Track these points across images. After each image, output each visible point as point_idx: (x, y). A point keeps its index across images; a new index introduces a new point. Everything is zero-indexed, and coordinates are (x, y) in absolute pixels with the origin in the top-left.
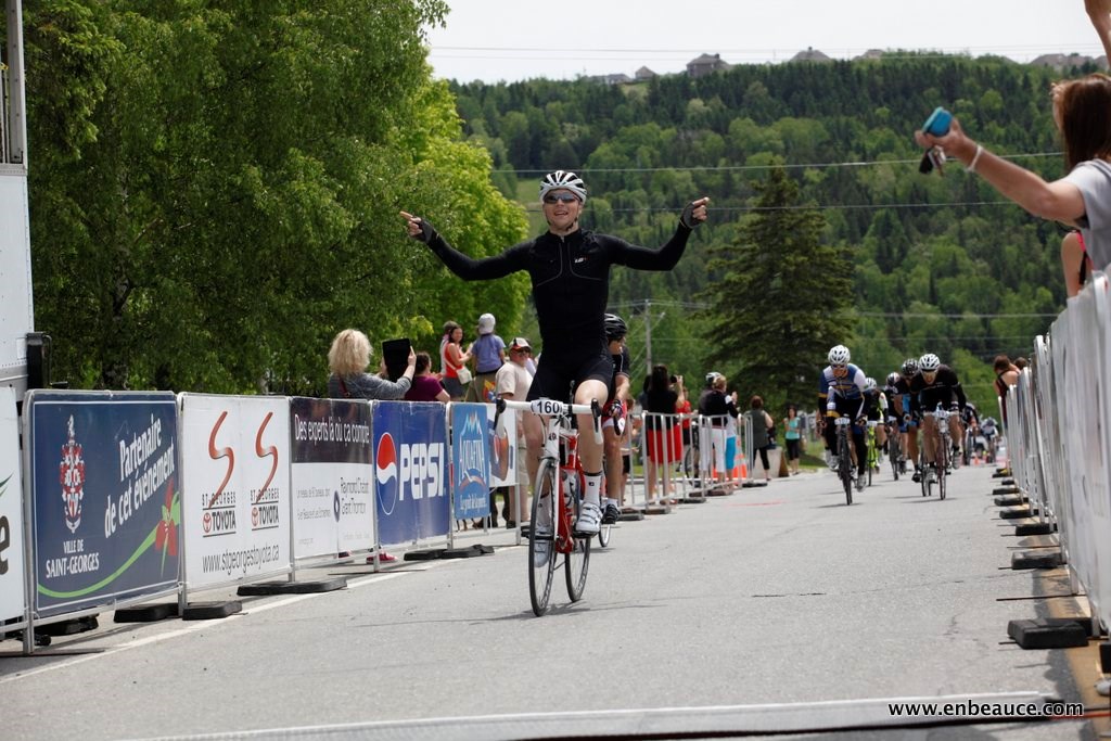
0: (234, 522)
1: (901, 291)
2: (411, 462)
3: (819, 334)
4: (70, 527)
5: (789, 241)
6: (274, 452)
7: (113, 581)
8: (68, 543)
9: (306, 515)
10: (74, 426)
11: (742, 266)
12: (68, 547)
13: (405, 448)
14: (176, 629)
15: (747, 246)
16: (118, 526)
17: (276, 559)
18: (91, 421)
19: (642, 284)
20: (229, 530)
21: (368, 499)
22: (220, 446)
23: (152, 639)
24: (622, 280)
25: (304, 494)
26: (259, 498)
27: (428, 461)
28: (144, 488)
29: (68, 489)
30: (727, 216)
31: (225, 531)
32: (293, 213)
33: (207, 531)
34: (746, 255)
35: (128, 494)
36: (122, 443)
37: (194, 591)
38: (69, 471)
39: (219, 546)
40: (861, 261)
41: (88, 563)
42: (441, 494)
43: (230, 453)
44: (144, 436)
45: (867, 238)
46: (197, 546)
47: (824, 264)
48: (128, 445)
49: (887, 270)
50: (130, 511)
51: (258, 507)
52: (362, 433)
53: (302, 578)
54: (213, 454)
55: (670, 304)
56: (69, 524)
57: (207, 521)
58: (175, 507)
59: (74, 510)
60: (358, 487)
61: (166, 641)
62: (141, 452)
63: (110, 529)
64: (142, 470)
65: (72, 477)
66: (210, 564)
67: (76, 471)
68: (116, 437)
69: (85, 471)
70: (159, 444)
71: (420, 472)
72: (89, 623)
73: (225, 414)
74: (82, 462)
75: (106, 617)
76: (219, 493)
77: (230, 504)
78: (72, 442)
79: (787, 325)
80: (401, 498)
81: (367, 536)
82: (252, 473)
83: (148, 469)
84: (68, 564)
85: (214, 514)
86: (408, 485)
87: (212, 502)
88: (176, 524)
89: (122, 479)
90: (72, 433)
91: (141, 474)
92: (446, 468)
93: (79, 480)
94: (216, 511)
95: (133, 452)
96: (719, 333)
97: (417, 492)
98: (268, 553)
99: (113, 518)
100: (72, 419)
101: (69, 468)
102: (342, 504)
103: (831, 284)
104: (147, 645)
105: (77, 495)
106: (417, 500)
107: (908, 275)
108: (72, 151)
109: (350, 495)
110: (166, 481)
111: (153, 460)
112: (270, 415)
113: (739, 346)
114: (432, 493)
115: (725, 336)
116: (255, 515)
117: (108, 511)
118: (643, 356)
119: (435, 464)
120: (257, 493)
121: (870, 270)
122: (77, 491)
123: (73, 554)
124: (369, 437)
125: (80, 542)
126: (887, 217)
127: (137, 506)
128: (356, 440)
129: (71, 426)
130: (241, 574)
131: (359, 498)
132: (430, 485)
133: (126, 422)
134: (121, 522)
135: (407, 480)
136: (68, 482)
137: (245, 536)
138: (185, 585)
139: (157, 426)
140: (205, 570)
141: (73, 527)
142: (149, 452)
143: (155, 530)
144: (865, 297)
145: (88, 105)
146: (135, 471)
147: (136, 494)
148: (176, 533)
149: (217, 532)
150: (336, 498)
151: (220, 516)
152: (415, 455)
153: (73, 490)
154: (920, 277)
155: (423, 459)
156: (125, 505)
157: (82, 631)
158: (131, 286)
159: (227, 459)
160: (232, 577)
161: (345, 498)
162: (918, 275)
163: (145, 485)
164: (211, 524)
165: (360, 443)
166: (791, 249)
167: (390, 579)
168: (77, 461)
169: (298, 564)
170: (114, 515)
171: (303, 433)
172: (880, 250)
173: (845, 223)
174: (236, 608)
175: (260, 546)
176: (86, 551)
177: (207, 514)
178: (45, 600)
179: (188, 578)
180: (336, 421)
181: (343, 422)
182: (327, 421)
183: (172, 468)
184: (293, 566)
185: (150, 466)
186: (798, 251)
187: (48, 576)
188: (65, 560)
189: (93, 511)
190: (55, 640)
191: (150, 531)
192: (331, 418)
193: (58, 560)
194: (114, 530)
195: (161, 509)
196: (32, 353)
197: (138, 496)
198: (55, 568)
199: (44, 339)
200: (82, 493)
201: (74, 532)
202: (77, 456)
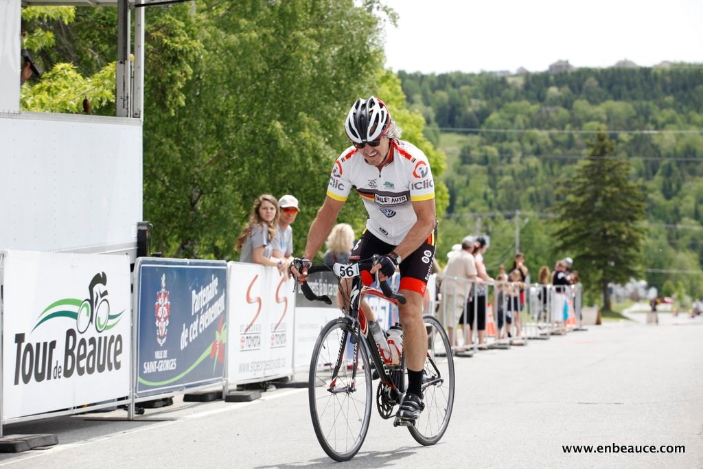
0: (259, 343)
1: (676, 211)
3: (624, 237)
5: (608, 178)
6: (286, 300)
7: (183, 377)
8: (158, 352)
9: (303, 340)
10: (166, 281)
11: (578, 192)
12: (158, 354)
14: (221, 407)
15: (581, 180)
16: (189, 343)
17: (283, 366)
18: (175, 277)
19: (515, 200)
20: (256, 348)
22: (253, 296)
23: (205, 413)
24: (502, 198)
25: (302, 326)
26: (276, 328)
27: (379, 309)
28: (206, 320)
29: (159, 319)
30: (569, 160)
31: (253, 348)
32: (301, 152)
33: (243, 348)
34: (581, 186)
35: (196, 323)
36: (194, 292)
37: (233, 384)
38: (161, 308)
39: (250, 357)
40: (652, 191)
41: (170, 365)
43: (259, 300)
44: (207, 287)
45: (657, 178)
46: (236, 357)
47: (629, 193)
48: (197, 293)
49: (668, 198)
50: (197, 333)
51: (275, 334)
53: (299, 379)
54: (249, 300)
55: (531, 213)
56: (159, 340)
57: (243, 342)
58: (224, 332)
59: (162, 332)
61: (215, 415)
62: (205, 298)
63: (184, 345)
64: (205, 309)
65: (162, 312)
66: (243, 368)
67: (165, 308)
68: (190, 288)
69: (170, 309)
70: (216, 293)
72: (168, 402)
73: (257, 276)
74: (169, 303)
75: (178, 398)
76: (251, 325)
77: (258, 332)
78: (163, 290)
79: (604, 230)
82: (273, 312)
83: (209, 308)
84: (157, 365)
85: (247, 337)
87: (247, 330)
88: (223, 342)
89: (193, 314)
90: (164, 284)
91: (205, 311)
92: (390, 314)
93: (166, 314)
94: (249, 336)
95: (199, 298)
96: (563, 233)
98: (279, 363)
99: (185, 338)
100: (164, 276)
101: (161, 306)
103: (632, 206)
104: (203, 418)
105: (165, 323)
107: (681, 202)
108: (168, 110)
110: (219, 317)
111: (212, 303)
113: (574, 242)
115: (566, 235)
116: (273, 339)
117: (183, 334)
118: (514, 245)
119: (383, 310)
120: (275, 326)
121: (657, 197)
122: (165, 320)
123: (161, 359)
125: (165, 352)
126: (670, 165)
127: (201, 331)
129: (163, 280)
133: (197, 279)
134: (191, 340)
136: (159, 314)
137: (265, 352)
138: (227, 381)
139: (215, 282)
140: (240, 371)
141: (161, 342)
142: (210, 298)
143: (211, 346)
144: (654, 214)
145: (181, 81)
146: (201, 309)
147: (200, 324)
148: (223, 348)
149: (248, 348)
151: (251, 337)
153: (162, 320)
154: (688, 203)
155: (376, 308)
156: (194, 330)
157: (164, 406)
158: (201, 193)
159: (257, 304)
162: (688, 201)
163: (206, 318)
164: (245, 344)
166: (609, 183)
168: (166, 302)
169: (296, 370)
170: (187, 336)
172: (664, 184)
173: (644, 168)
174: (258, 395)
175: (274, 358)
176: (169, 358)
177: (243, 337)
178: (142, 387)
179: (229, 375)
180: (323, 282)
181: (328, 283)
182: (318, 282)
183: (223, 308)
184: (293, 371)
185: (210, 306)
186: (613, 184)
187: (145, 372)
188: (155, 362)
189: (174, 333)
190: (147, 411)
191: (208, 346)
192: (320, 280)
193: (151, 363)
194: (186, 345)
195: (215, 333)
196: (141, 234)
197: (202, 325)
198: (150, 367)
199: (148, 226)
200: (167, 321)
201: (161, 345)
202: (166, 299)
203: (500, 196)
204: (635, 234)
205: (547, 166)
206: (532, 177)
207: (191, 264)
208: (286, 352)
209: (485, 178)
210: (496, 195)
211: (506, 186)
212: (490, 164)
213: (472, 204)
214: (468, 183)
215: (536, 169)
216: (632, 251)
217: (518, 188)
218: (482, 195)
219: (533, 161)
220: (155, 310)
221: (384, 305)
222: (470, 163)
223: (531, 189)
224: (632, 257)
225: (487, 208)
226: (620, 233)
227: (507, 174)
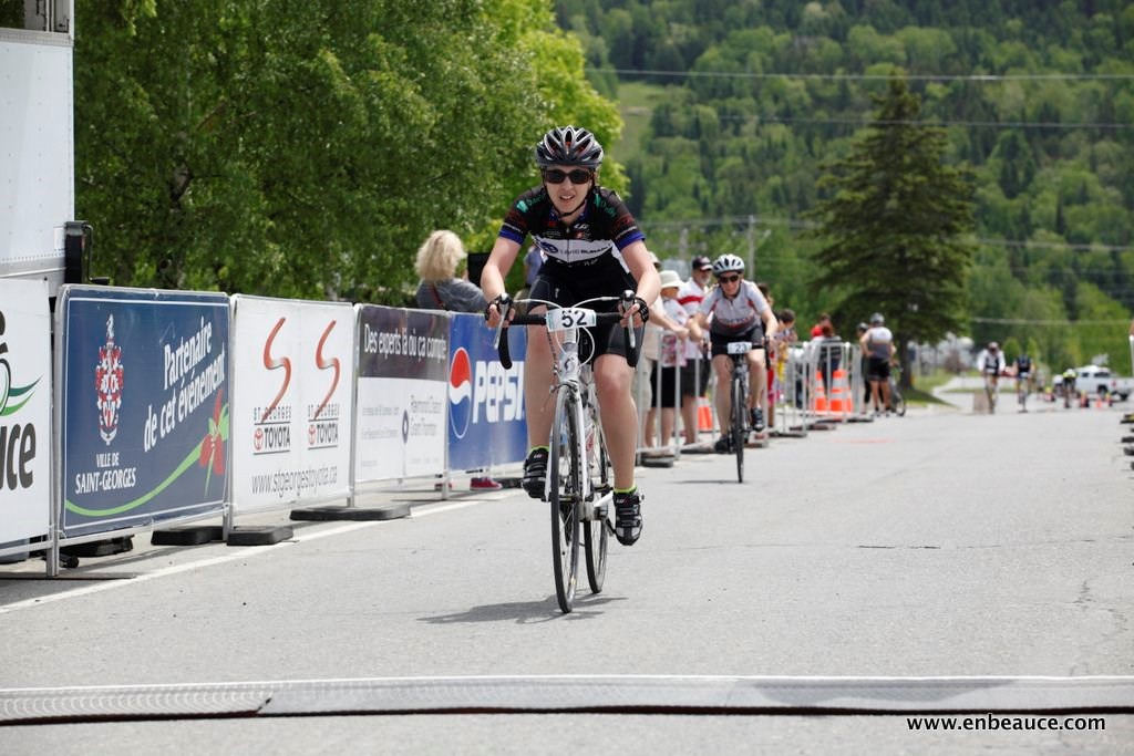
0: (288, 440)
1: (1025, 218)
2: (487, 381)
3: (935, 261)
4: (105, 439)
5: (907, 160)
6: (336, 364)
7: (151, 500)
8: (102, 456)
9: (372, 435)
10: (114, 327)
11: (856, 184)
12: (102, 461)
13: (480, 365)
14: (218, 556)
15: (863, 163)
16: (159, 439)
17: (333, 481)
18: (133, 321)
19: (747, 199)
20: (282, 448)
21: (440, 420)
22: (275, 356)
23: (190, 566)
24: (726, 194)
25: (370, 412)
26: (317, 414)
27: (506, 381)
28: (191, 397)
29: (104, 396)
30: (841, 129)
31: (278, 449)
32: (369, 104)
33: (258, 449)
34: (861, 172)
35: (171, 404)
36: (167, 348)
37: (241, 513)
38: (106, 377)
39: (270, 465)
40: (983, 184)
41: (124, 479)
42: (519, 417)
43: (287, 364)
44: (192, 340)
45: (991, 160)
46: (246, 465)
47: (945, 186)
48: (173, 350)
49: (1011, 195)
50: (173, 422)
51: (315, 424)
52: (438, 348)
53: (361, 504)
54: (268, 363)
55: (776, 222)
56: (104, 435)
57: (259, 438)
58: (223, 421)
59: (110, 419)
60: (431, 407)
61: (205, 568)
62: (188, 359)
63: (149, 442)
64: (188, 379)
65: (109, 383)
66: (260, 484)
67: (114, 376)
68: (161, 341)
69: (124, 377)
70: (209, 350)
71: (497, 393)
72: (123, 544)
73: (282, 321)
74: (121, 367)
75: (142, 538)
76: (273, 407)
77: (285, 420)
78: (110, 344)
79: (902, 250)
80: (475, 420)
81: (437, 460)
82: (311, 386)
83: (195, 377)
84: (100, 479)
85: (266, 430)
86: (483, 406)
87: (265, 417)
88: (223, 439)
89: (166, 387)
90: (111, 335)
91: (188, 382)
93: (117, 387)
94: (269, 427)
95: (179, 358)
96: (828, 255)
97: (492, 415)
98: (325, 476)
99: (152, 430)
100: (111, 319)
101: (106, 373)
102: (411, 424)
103: (950, 207)
104: (184, 573)
105: (113, 403)
106: (494, 424)
107: (1034, 202)
108: (126, 25)
109: (420, 415)
110: (215, 393)
111: (201, 367)
112: (333, 323)
113: (849, 270)
114: (508, 416)
115: (834, 259)
116: (312, 433)
117: (148, 422)
119: (513, 384)
120: (315, 409)
121: (993, 194)
122: (114, 399)
123: (108, 469)
124: (445, 352)
125: (116, 456)
126: (1014, 138)
127: (181, 418)
128: (431, 355)
129: (110, 326)
130: (294, 498)
131: (430, 418)
132: (507, 407)
133: (173, 324)
134: (163, 435)
135: (482, 401)
136: (104, 388)
137: (300, 455)
138: (231, 507)
139: (207, 331)
140: (254, 490)
141: (108, 438)
142: (198, 358)
143: (201, 445)
144: (986, 223)
146: (180, 379)
147: (181, 404)
148: (223, 449)
149: (269, 450)
150: (406, 417)
151: (273, 432)
152: (492, 373)
154: (1046, 204)
155: (501, 379)
156: (168, 416)
157: (115, 553)
158: (190, 177)
159: (283, 371)
160: (284, 500)
161: (414, 418)
162: (1045, 201)
163: (191, 396)
164: (263, 441)
165: (436, 359)
166: (910, 168)
167: (459, 509)
168: (116, 365)
169: (358, 488)
170: (155, 427)
171: (373, 345)
172: (1004, 172)
173: (969, 143)
174: (287, 534)
175: (316, 467)
176: (122, 466)
177: (259, 429)
178: (73, 518)
179: (235, 499)
180: (410, 333)
181: (417, 335)
182: (400, 333)
183: (222, 377)
184: (352, 490)
185: (198, 373)
186: (916, 171)
187: (77, 492)
188: (97, 474)
189: (131, 421)
190: (83, 561)
191: (195, 446)
192: (405, 330)
193: (89, 475)
194: (154, 442)
195: (207, 420)
196: (71, 244)
197: (183, 408)
198: (86, 483)
199: (84, 228)
200: (119, 401)
201: (108, 443)
202: (116, 361)
203: (721, 192)
204: (954, 256)
205: (802, 140)
206: (776, 160)
207: (161, 297)
208: (338, 457)
209: (696, 161)
210: (715, 190)
211: (731, 175)
212: (704, 137)
213: (672, 207)
214: (666, 169)
215: (784, 145)
216: (950, 286)
217: (751, 178)
218: (691, 190)
219: (779, 132)
220: (96, 378)
221: (515, 375)
222: (671, 135)
223: (775, 180)
224: (949, 296)
225: (698, 213)
226: (930, 254)
227: (733, 153)
